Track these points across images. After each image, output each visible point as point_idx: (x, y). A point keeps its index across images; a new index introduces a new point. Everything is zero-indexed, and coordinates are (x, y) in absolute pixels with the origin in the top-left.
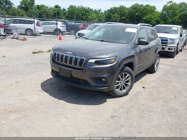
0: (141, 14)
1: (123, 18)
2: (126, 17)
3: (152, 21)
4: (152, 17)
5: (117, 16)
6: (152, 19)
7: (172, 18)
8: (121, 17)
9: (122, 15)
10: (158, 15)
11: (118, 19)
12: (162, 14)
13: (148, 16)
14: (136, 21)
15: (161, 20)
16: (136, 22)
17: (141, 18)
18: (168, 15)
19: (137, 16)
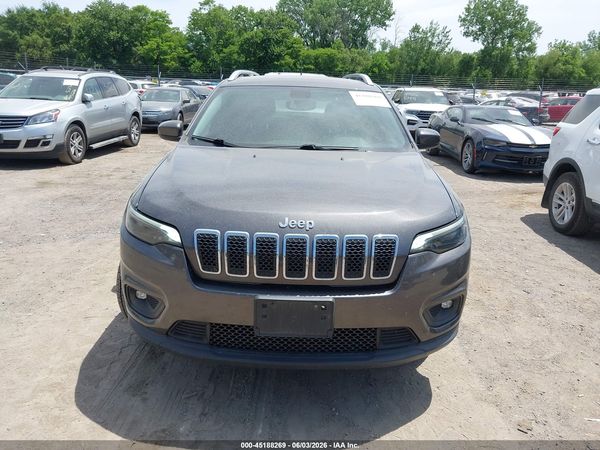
0: (125, 38)
1: (64, 47)
2: (75, 44)
3: (165, 60)
4: (165, 48)
5: (40, 41)
6: (165, 53)
7: (222, 50)
8: (55, 45)
9: (58, 39)
10: (180, 42)
11: (48, 53)
12: (190, 39)
13: (152, 44)
14: (114, 58)
15: (192, 56)
16: (115, 62)
17: (131, 50)
18: (208, 40)
19: (114, 43)
